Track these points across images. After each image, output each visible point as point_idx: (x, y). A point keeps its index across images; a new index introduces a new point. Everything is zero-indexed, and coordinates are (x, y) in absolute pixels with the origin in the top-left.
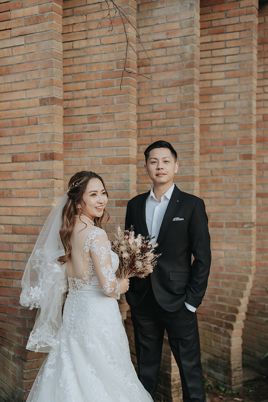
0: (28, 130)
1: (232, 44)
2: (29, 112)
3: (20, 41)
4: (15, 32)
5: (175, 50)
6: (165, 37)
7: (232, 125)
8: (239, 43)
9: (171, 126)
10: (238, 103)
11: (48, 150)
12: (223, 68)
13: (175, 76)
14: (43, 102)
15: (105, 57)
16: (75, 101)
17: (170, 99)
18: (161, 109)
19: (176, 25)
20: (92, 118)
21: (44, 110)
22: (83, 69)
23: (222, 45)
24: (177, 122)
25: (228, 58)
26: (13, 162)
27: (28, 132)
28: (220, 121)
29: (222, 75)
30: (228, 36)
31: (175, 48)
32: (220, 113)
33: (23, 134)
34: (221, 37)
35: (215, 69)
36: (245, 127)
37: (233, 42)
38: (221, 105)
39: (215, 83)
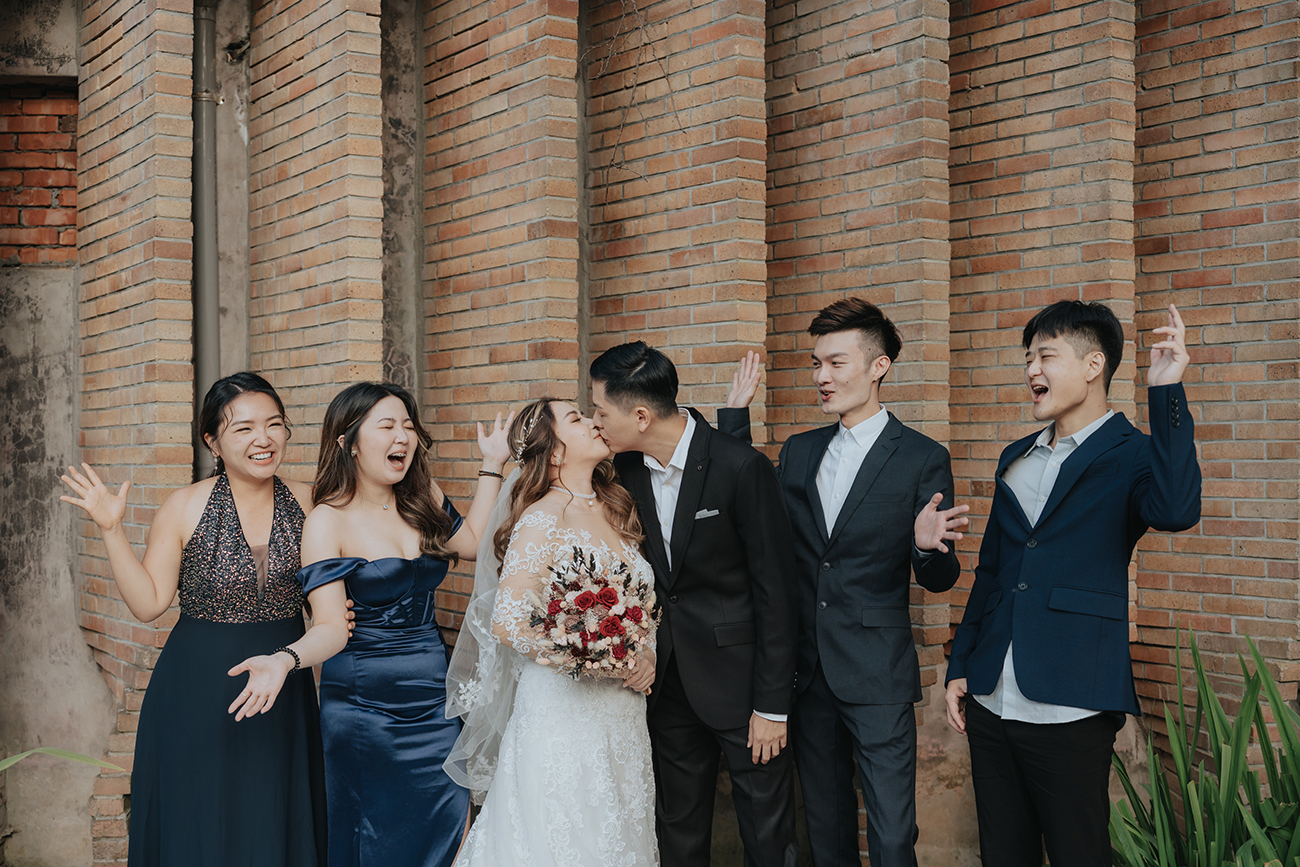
0: (511, 293)
1: (1065, 39)
2: (512, 254)
3: (500, 103)
4: (495, 84)
5: (887, 77)
6: (869, 47)
7: (1067, 250)
8: (1081, 35)
9: (881, 264)
10: (1079, 192)
11: (540, 336)
12: (1049, 102)
13: (888, 140)
14: (533, 232)
15: (695, 116)
16: (650, 220)
17: (877, 197)
18: (861, 222)
19: (889, 16)
20: (677, 253)
21: (534, 249)
22: (662, 144)
23: (1044, 43)
24: (891, 253)
25: (1058, 75)
26: (492, 363)
27: (510, 299)
28: (1041, 239)
29: (1046, 121)
30: (1059, 21)
31: (888, 71)
32: (1041, 220)
33: (503, 303)
34: (1044, 24)
35: (1033, 105)
36: (1095, 254)
37: (1067, 34)
38: (1043, 200)
39: (1034, 143)
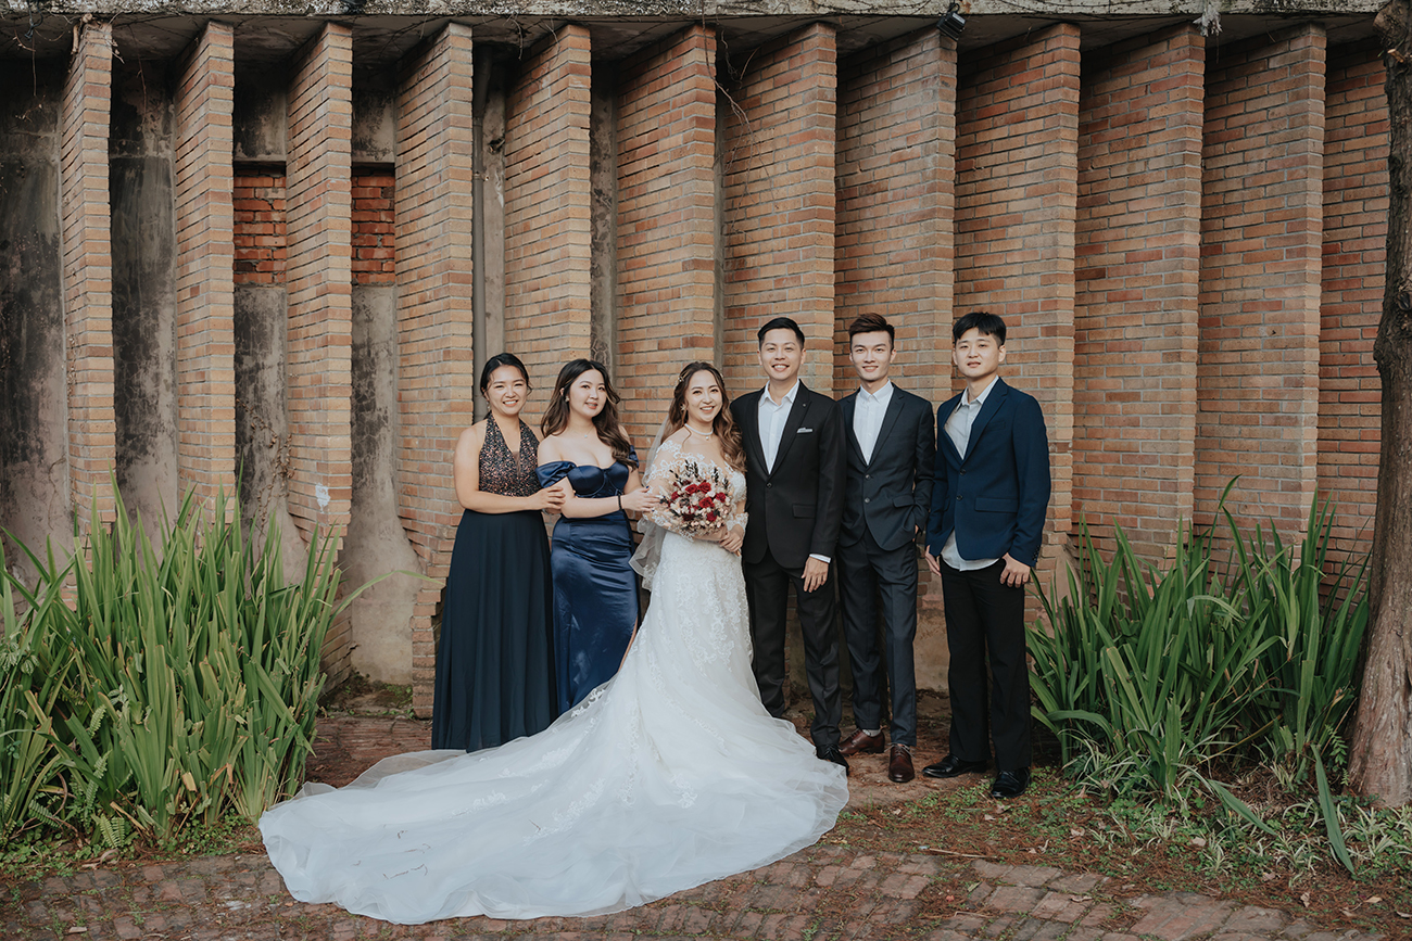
0: (672, 304)
1: (1033, 139)
2: (672, 280)
3: (665, 182)
4: (662, 170)
5: (915, 165)
6: (905, 145)
7: (1032, 277)
8: (1043, 137)
9: (910, 287)
10: (1040, 240)
11: (689, 333)
12: (1023, 180)
13: (915, 206)
14: (686, 266)
15: (791, 191)
16: (762, 257)
17: (908, 243)
18: (898, 259)
19: (916, 125)
20: (779, 279)
21: (686, 277)
22: (770, 208)
23: (1020, 141)
24: (916, 279)
25: (1029, 162)
26: (659, 349)
27: (671, 309)
28: (1016, 270)
29: (1021, 192)
30: (1030, 126)
31: (916, 161)
32: (1017, 258)
33: (667, 311)
34: (1021, 128)
35: (1014, 182)
36: (1048, 281)
37: (1035, 135)
38: (1018, 245)
39: (1013, 207)
